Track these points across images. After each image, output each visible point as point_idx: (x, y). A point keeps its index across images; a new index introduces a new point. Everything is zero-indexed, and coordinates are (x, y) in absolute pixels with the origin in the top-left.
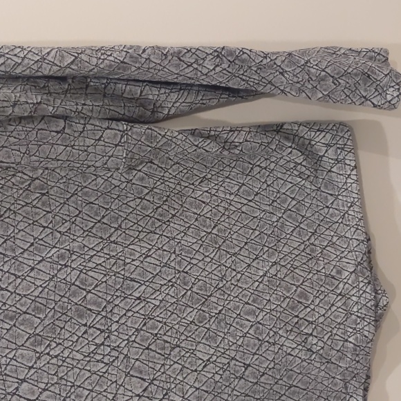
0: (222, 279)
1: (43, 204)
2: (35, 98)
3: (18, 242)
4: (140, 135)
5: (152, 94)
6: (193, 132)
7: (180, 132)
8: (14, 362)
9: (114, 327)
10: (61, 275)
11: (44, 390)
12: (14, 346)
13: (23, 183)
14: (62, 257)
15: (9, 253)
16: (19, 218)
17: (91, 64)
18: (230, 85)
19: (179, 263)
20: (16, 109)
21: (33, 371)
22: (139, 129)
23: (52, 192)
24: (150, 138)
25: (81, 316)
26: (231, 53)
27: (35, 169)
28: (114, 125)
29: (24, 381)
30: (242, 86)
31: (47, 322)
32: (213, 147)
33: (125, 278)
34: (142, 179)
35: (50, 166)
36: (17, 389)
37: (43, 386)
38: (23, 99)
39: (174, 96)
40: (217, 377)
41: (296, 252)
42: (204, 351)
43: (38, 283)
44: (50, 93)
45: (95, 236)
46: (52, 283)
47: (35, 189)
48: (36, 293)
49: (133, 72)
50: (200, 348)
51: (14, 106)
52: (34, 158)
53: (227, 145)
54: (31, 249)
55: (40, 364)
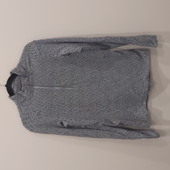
0: (120, 78)
1: (89, 64)
2: (90, 47)
3: (85, 70)
4: (106, 52)
5: (109, 44)
6: (116, 51)
7: (114, 51)
8: (84, 89)
9: (100, 85)
10: (92, 76)
11: (89, 94)
13: (86, 60)
14: (92, 73)
16: (86, 66)
17: (99, 40)
18: (123, 43)
19: (112, 75)
22: (106, 51)
23: (91, 62)
24: (108, 53)
25: (95, 83)
26: (123, 38)
27: (88, 58)
28: (102, 50)
29: (86, 92)
30: (126, 43)
31: (90, 83)
32: (120, 54)
33: (102, 77)
34: (106, 60)
35: (91, 57)
39: (113, 45)
40: (118, 95)
41: (135, 74)
42: (115, 91)
44: (91, 45)
45: (98, 70)
47: (88, 61)
49: (106, 41)
50: (115, 90)
52: (88, 56)
53: (122, 54)
54: (87, 71)
55: (88, 90)
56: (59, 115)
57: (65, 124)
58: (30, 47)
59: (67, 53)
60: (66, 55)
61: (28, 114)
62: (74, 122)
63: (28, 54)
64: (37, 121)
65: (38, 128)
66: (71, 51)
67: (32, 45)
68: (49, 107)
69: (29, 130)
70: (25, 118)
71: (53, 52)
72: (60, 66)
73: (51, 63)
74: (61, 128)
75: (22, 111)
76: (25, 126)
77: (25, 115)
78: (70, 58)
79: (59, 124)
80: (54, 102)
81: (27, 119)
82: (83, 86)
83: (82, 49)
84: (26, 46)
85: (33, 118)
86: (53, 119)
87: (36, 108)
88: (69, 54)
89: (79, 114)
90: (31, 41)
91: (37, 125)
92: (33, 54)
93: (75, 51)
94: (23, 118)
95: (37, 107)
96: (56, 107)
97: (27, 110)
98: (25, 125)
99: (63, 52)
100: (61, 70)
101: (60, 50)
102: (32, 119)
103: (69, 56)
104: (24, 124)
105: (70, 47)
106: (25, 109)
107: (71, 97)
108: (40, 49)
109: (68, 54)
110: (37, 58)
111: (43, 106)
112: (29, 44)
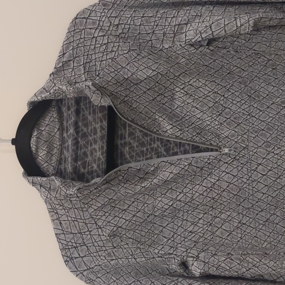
1: (274, 74)
3: (261, 93)
8: (256, 154)
11: (270, 170)
12: (256, 146)
13: (263, 62)
15: (257, 98)
16: (261, 81)
20: (271, 22)
21: (265, 160)
23: (278, 68)
27: (271, 55)
29: (260, 164)
31: (273, 136)
35: (279, 53)
36: (256, 168)
37: (269, 168)
38: (274, 17)
43: (271, 115)
46: (277, 116)
47: (269, 65)
48: (269, 120)
51: (270, 21)
52: (272, 49)
54: (267, 97)
55: (268, 157)
56: (175, 236)
57: (196, 269)
58: (87, 19)
59: (204, 36)
60: (201, 46)
61: (80, 233)
62: (223, 265)
63: (82, 40)
64: (109, 255)
65: (109, 276)
66: (218, 32)
67: (93, 14)
68: (146, 215)
69: (81, 279)
70: (70, 244)
71: (159, 33)
72: (184, 76)
73: (156, 65)
74: (180, 279)
75: (61, 223)
76: (70, 268)
77: (72, 236)
78: (212, 55)
79: (174, 266)
80: (159, 199)
81: (75, 248)
82: (251, 144)
83: (255, 24)
84: (76, 18)
85: (96, 244)
86: (156, 251)
87: (104, 218)
88: (210, 42)
89: (239, 235)
90: (92, 3)
91: (106, 266)
92: (98, 39)
93: (231, 28)
94: (65, 243)
95: (107, 214)
96: (165, 214)
97: (76, 223)
98: (70, 264)
99: (191, 33)
100: (186, 89)
101: (182, 29)
102: (92, 249)
103: (211, 48)
104: (69, 260)
105: (216, 18)
106: (70, 219)
107: (213, 181)
108: (117, 25)
109: (206, 42)
110: (112, 51)
111: (125, 210)
112: (83, 12)
